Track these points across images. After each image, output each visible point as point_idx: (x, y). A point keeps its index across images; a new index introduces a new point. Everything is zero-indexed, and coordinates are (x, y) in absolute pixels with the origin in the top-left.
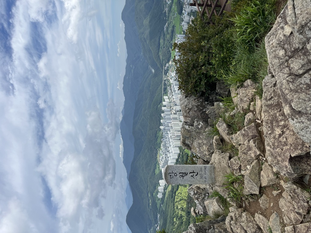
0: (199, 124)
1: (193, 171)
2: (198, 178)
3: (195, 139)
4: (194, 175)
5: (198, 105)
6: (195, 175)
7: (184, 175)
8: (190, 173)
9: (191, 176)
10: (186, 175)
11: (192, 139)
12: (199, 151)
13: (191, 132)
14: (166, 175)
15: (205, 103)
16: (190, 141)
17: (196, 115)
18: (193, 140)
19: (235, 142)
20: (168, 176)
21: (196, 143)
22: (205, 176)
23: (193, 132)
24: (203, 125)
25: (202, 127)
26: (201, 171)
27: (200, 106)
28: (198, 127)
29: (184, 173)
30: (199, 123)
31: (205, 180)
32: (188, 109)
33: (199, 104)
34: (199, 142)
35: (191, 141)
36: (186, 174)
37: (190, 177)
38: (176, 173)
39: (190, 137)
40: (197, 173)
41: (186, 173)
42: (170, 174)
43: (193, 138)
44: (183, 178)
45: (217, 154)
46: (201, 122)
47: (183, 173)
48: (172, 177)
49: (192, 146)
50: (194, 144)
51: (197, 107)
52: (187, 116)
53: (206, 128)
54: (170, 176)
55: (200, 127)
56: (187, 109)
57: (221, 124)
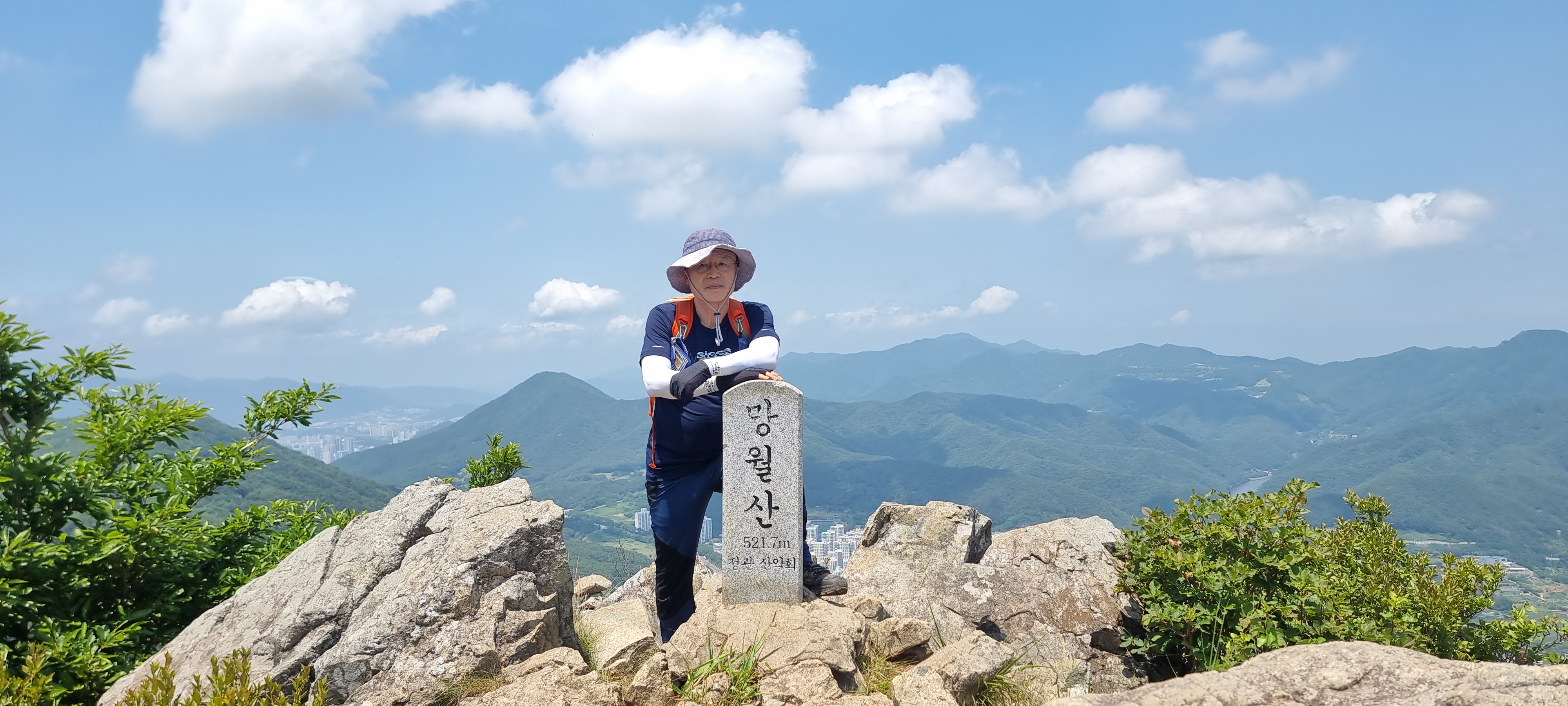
0: (980, 585)
1: (777, 508)
2: (748, 530)
3: (911, 566)
4: (761, 508)
5: (1072, 601)
6: (760, 514)
7: (760, 465)
8: (767, 492)
9: (757, 499)
10: (761, 475)
11: (912, 552)
12: (858, 579)
13: (943, 547)
14: (763, 389)
15: (1084, 632)
16: (900, 543)
17: (1023, 589)
18: (906, 555)
19: (908, 683)
20: (758, 396)
21: (894, 568)
22: (757, 559)
23: (945, 555)
24: (979, 602)
25: (966, 597)
26: (777, 545)
27: (1067, 610)
28: (966, 581)
29: (769, 469)
30: (985, 586)
31: (741, 561)
32: (1051, 554)
33: (1078, 604)
34: (897, 583)
35: (900, 547)
36: (764, 476)
37: (752, 494)
38: (769, 431)
39: (920, 543)
40: (770, 526)
41: (769, 477)
42: (764, 406)
43: (916, 556)
44: (750, 461)
45: (849, 620)
46: (989, 593)
47: (769, 461)
48: (754, 412)
49: (881, 553)
50: (889, 558)
51: (1065, 595)
52: (1015, 546)
53: (963, 614)
54: (759, 407)
55: (968, 587)
56: (1054, 549)
57: (987, 652)
